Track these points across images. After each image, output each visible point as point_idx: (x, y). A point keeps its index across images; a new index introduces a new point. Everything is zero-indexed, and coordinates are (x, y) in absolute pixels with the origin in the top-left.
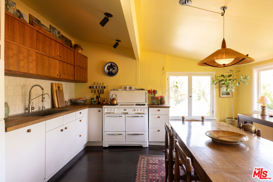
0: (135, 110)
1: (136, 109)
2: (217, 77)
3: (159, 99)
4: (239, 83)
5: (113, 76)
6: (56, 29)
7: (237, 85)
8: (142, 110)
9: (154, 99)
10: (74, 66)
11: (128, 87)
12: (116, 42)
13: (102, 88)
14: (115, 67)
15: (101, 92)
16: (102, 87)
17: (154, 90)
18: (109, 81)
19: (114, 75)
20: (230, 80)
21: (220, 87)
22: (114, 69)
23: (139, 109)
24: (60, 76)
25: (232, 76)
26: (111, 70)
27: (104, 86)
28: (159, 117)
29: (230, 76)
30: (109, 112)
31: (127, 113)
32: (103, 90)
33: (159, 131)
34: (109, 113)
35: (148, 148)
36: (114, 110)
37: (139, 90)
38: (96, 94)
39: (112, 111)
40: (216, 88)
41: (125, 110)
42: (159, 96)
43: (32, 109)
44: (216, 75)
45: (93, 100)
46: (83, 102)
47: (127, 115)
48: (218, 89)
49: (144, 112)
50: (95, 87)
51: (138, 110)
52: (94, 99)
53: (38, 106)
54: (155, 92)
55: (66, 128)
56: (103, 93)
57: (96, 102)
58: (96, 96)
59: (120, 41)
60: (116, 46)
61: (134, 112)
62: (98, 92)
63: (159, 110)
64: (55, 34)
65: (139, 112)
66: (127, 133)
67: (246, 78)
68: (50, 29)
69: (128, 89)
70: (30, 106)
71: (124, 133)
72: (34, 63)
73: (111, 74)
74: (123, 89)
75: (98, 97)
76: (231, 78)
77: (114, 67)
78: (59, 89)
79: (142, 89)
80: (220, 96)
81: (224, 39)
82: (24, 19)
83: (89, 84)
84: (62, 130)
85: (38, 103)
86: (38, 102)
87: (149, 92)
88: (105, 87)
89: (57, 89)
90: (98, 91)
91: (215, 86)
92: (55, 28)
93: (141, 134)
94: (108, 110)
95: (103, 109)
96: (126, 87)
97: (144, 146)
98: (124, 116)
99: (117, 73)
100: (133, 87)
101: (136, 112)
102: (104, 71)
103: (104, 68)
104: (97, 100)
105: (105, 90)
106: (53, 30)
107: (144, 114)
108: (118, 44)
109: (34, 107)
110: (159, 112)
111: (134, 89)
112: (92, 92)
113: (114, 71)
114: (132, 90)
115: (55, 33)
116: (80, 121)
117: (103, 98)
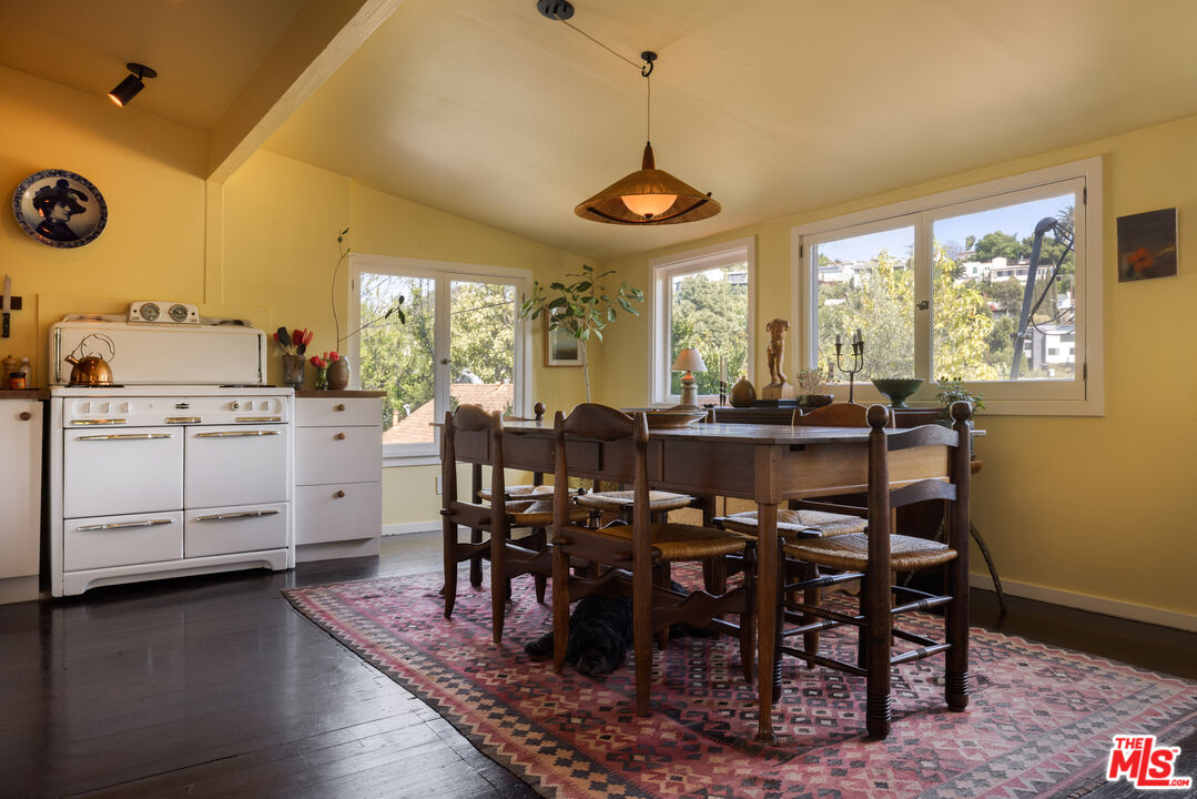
0: (236, 406)
1: (241, 402)
2: (541, 289)
3: (327, 365)
4: (614, 312)
5: (76, 246)
7: (609, 318)
8: (271, 403)
9: (300, 368)
11: (164, 308)
12: (129, 73)
13: (1, 305)
14: (84, 198)
16: (1, 300)
19: (83, 244)
20: (585, 300)
21: (546, 330)
22: (78, 210)
23: (256, 403)
25: (590, 289)
26: (59, 212)
27: (15, 293)
28: (340, 437)
29: (584, 286)
30: (93, 415)
31: (198, 422)
32: (6, 315)
33: (340, 494)
34: (95, 423)
35: (294, 573)
36: (124, 408)
39: (112, 414)
40: (534, 331)
41: (183, 406)
42: (325, 354)
44: (537, 283)
47: (192, 431)
48: (539, 336)
49: (277, 412)
51: (249, 406)
54: (300, 340)
56: (6, 334)
59: (153, 74)
60: (128, 89)
61: (232, 416)
63: (340, 408)
65: (256, 413)
66: (192, 514)
67: (633, 295)
69: (164, 316)
71: (176, 518)
73: (59, 235)
74: (138, 314)
76: (586, 293)
77: (79, 201)
79: (239, 323)
80: (546, 364)
81: (648, 143)
88: (16, 303)
91: (530, 323)
93: (264, 514)
94: (86, 408)
95: (57, 402)
96: (156, 309)
97: (276, 567)
98: (176, 433)
99: (99, 233)
100: (190, 308)
101: (241, 413)
102: (19, 214)
103: (19, 197)
105: (20, 316)
107: (277, 421)
108: (142, 86)
110: (340, 418)
111: (197, 317)
113: (76, 221)
114: (187, 321)
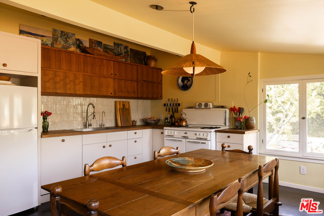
0: (196, 134)
1: (198, 133)
6: (122, 45)
8: (205, 134)
10: (137, 82)
11: (203, 104)
13: (176, 106)
15: (175, 111)
16: (176, 104)
17: (240, 108)
18: (184, 97)
22: (189, 80)
23: (201, 133)
24: (115, 94)
26: (186, 82)
27: (179, 102)
28: (229, 147)
32: (177, 108)
34: (169, 136)
36: (174, 133)
37: (219, 107)
38: (170, 113)
39: (172, 134)
41: (186, 133)
42: (243, 117)
43: (88, 126)
45: (166, 121)
46: (153, 122)
47: (187, 140)
49: (207, 137)
50: (169, 105)
52: (168, 120)
53: (99, 123)
54: (240, 110)
55: (110, 146)
56: (177, 112)
57: (170, 123)
58: (170, 115)
61: (195, 137)
62: (172, 111)
63: (229, 137)
64: (120, 51)
65: (201, 137)
68: (114, 46)
69: (203, 107)
70: (87, 123)
72: (82, 84)
73: (185, 87)
74: (198, 106)
75: (172, 117)
77: (189, 78)
78: (124, 107)
79: (223, 107)
82: (83, 45)
83: (164, 100)
84: (104, 147)
85: (99, 121)
86: (99, 119)
87: (232, 110)
88: (179, 105)
89: (122, 107)
90: (172, 109)
92: (120, 44)
94: (168, 132)
95: (164, 130)
96: (201, 104)
98: (184, 140)
99: (191, 86)
100: (209, 104)
102: (178, 84)
103: (178, 80)
104: (171, 120)
105: (179, 108)
106: (118, 46)
109: (91, 124)
111: (211, 106)
112: (166, 111)
114: (208, 107)
115: (120, 49)
116: (135, 142)
117: (177, 117)
